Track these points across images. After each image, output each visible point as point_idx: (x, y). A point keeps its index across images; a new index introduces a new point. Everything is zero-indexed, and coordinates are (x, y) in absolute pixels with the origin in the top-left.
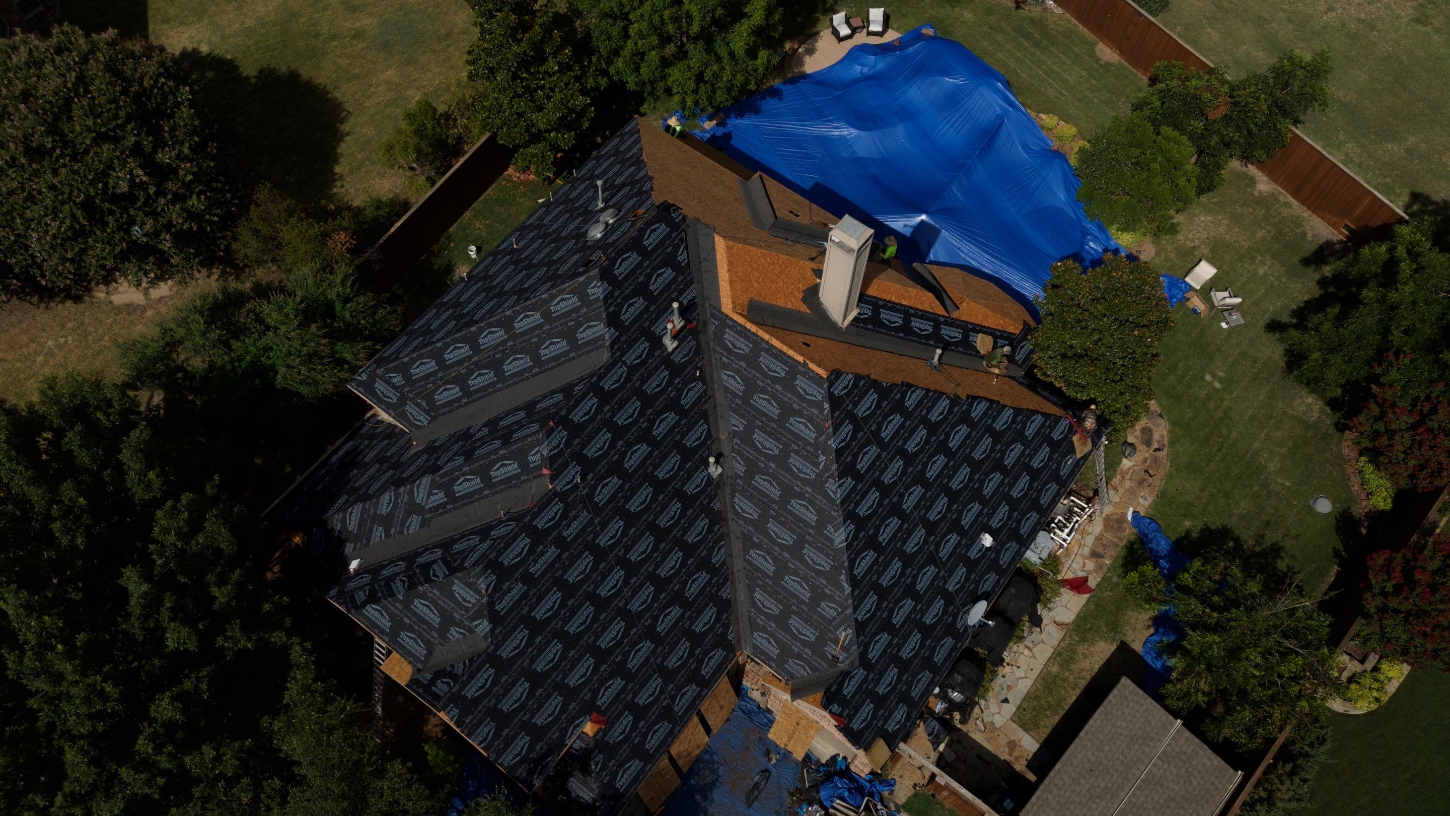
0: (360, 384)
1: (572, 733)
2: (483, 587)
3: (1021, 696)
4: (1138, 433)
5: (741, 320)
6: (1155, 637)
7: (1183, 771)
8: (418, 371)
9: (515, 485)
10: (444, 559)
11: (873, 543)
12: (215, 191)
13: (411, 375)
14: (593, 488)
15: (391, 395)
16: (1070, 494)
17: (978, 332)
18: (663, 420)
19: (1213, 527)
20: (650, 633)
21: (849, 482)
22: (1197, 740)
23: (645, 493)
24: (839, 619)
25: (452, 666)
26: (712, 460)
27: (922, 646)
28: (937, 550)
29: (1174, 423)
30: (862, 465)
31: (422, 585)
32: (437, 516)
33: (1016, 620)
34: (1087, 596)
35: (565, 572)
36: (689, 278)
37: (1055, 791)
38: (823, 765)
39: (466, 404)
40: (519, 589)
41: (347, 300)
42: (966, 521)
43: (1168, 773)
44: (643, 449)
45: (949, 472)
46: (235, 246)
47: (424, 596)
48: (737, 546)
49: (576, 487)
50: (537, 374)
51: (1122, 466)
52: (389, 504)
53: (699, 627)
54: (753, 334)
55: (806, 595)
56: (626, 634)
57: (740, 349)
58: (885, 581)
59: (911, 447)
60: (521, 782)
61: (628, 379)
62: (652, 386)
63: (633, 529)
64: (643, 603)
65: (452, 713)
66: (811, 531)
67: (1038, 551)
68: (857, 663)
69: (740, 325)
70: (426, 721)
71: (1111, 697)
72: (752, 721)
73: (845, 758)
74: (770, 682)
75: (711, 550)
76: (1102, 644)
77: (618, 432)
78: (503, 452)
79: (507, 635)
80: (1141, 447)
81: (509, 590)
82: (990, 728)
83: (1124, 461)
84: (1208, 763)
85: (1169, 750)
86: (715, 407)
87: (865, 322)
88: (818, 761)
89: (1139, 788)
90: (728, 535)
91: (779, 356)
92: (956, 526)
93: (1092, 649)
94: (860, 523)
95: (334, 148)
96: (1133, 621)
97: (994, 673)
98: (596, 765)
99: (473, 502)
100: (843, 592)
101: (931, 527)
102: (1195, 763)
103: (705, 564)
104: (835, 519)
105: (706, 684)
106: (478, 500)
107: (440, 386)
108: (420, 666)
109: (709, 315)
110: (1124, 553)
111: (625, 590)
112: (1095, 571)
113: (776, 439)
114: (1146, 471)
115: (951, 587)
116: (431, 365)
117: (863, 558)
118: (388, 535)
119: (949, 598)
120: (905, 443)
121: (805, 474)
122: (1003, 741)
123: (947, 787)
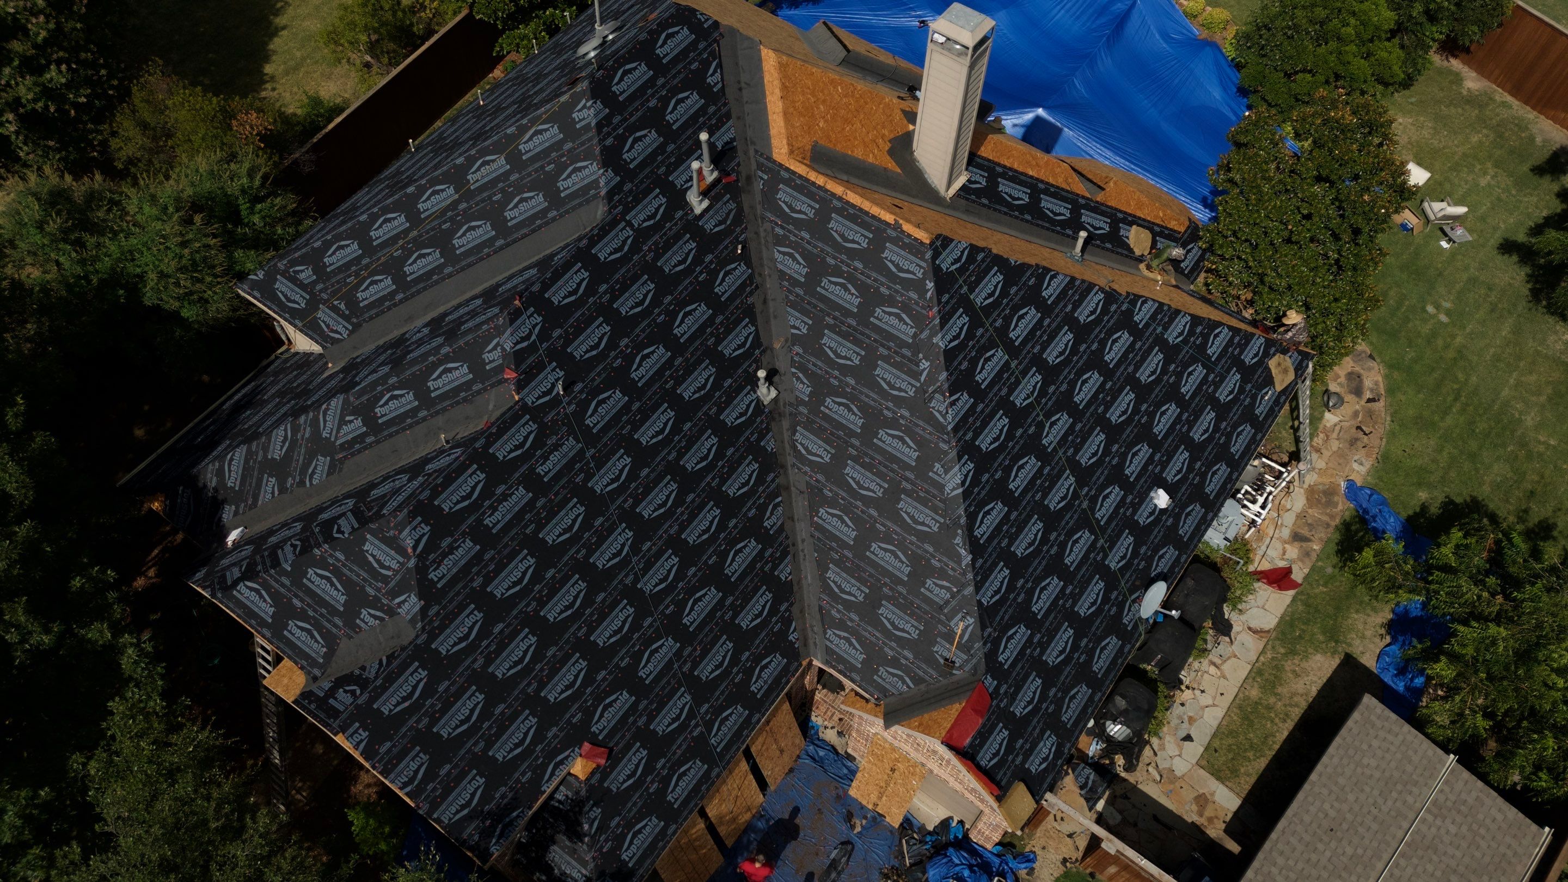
0: (255, 286)
1: (552, 774)
2: (409, 543)
3: (1209, 732)
4: (1342, 379)
5: (801, 169)
6: (1393, 647)
7: (1464, 829)
8: (334, 259)
9: (465, 400)
10: (356, 512)
11: (1000, 492)
12: (84, 63)
13: (325, 266)
14: (584, 405)
15: (297, 298)
16: (1261, 456)
17: (1131, 224)
18: (689, 313)
19: (1459, 500)
20: (673, 626)
21: (965, 400)
22: (1480, 784)
23: (663, 418)
24: (954, 603)
25: (363, 668)
26: (762, 374)
27: (1075, 647)
28: (1092, 509)
29: (1392, 366)
30: (984, 375)
31: (318, 546)
32: (353, 455)
33: (1197, 626)
34: (1291, 593)
35: (540, 527)
36: (724, 110)
37: (1280, 861)
38: (930, 833)
39: (401, 301)
40: (466, 549)
41: (256, 200)
42: (1132, 469)
43: (1443, 831)
44: (659, 354)
45: (1105, 397)
46: (114, 143)
47: (323, 564)
48: (800, 505)
49: (556, 401)
50: (501, 248)
51: (1324, 422)
52: (284, 442)
53: (746, 621)
54: (819, 187)
55: (902, 569)
56: (636, 626)
57: (800, 212)
58: (1020, 548)
59: (1052, 356)
60: (471, 849)
61: (635, 248)
62: (671, 262)
63: (646, 471)
64: (661, 581)
65: (357, 738)
66: (908, 474)
67: (1223, 529)
68: (983, 667)
69: (800, 177)
70: (355, 779)
71: (1350, 723)
72: (826, 771)
73: (961, 822)
74: (853, 705)
75: (762, 509)
76: (1319, 657)
77: (621, 325)
78: (445, 350)
79: (448, 619)
80: (1349, 398)
81: (452, 549)
82: (1167, 777)
83: (1328, 415)
84: (1499, 817)
85: (1442, 798)
86: (765, 302)
87: (979, 193)
88: (922, 828)
89: (1403, 855)
90: (787, 488)
91: (858, 217)
92: (1117, 476)
93: (1304, 664)
94: (983, 461)
95: (267, 44)
96: (1361, 627)
97: (1170, 698)
98: (591, 826)
99: (404, 429)
100: (959, 563)
101: (1083, 475)
102: (1481, 817)
103: (754, 529)
104: (946, 453)
105: (757, 705)
106: (411, 426)
107: (365, 279)
108: (317, 672)
109: (754, 166)
110: (1337, 536)
111: (635, 559)
112: (1300, 559)
113: (857, 342)
114: (1359, 428)
115: (1114, 562)
116: (352, 249)
117: (988, 513)
118: (283, 490)
119: (1111, 580)
120: (1043, 349)
121: (900, 389)
122: (1189, 795)
123: (1117, 859)
